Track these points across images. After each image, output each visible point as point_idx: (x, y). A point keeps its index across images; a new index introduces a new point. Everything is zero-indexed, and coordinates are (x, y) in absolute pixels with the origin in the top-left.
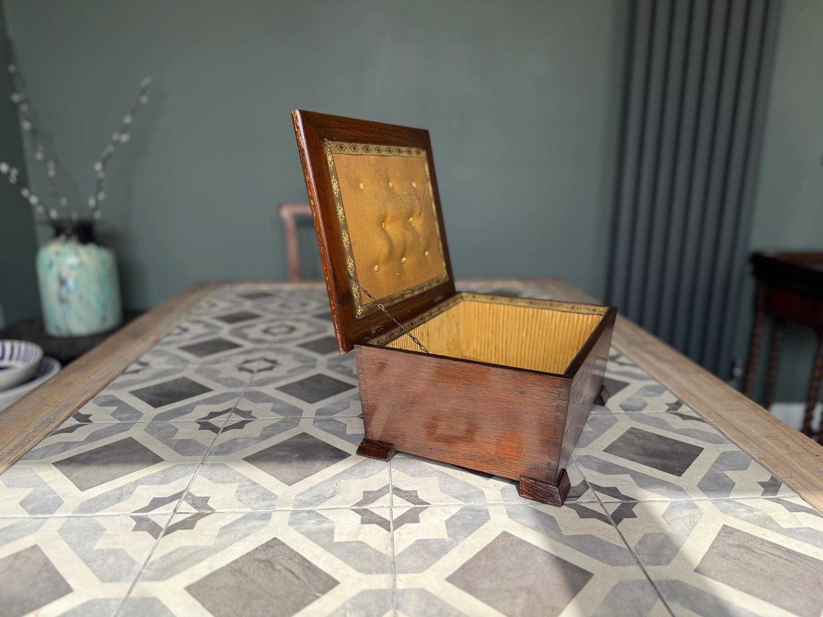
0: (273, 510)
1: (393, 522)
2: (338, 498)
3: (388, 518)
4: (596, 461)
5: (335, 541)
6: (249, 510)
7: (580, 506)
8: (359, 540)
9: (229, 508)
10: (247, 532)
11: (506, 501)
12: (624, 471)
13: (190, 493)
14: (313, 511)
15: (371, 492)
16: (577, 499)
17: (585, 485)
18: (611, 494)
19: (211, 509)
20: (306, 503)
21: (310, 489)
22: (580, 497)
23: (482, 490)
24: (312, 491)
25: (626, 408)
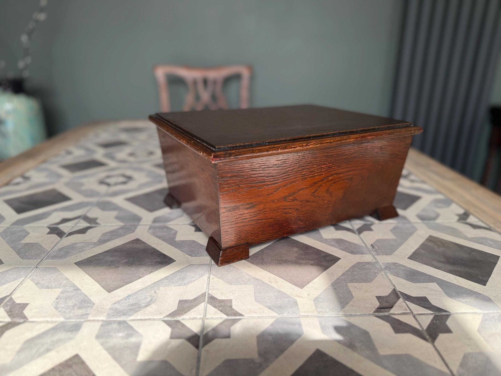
0: (86, 319)
1: (203, 336)
2: (153, 306)
4: (403, 268)
5: (138, 359)
6: (62, 319)
7: (393, 318)
8: (165, 359)
9: (42, 317)
10: (51, 347)
11: (319, 312)
12: (431, 279)
13: (11, 299)
14: (125, 322)
15: (186, 301)
16: (390, 310)
17: (396, 295)
18: (422, 305)
19: (25, 317)
20: (120, 312)
21: (128, 297)
22: (392, 309)
23: (296, 300)
24: (129, 299)
25: (422, 218)
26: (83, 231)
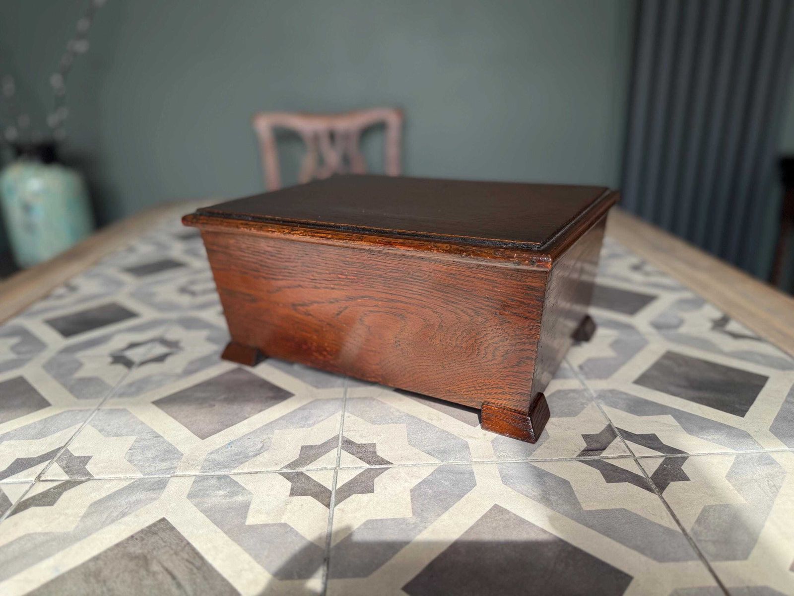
0: (172, 475)
1: (336, 491)
2: (265, 456)
3: (329, 485)
4: (624, 396)
5: (247, 523)
6: (139, 475)
7: (606, 463)
8: (283, 522)
9: (112, 473)
10: (127, 510)
11: (499, 457)
12: (663, 410)
13: (67, 451)
14: (226, 477)
15: (311, 447)
16: (601, 453)
17: (611, 432)
18: (648, 445)
19: (88, 474)
20: (219, 464)
21: (229, 444)
22: (605, 451)
23: (467, 442)
24: (231, 447)
25: (658, 326)
26: (161, 359)
